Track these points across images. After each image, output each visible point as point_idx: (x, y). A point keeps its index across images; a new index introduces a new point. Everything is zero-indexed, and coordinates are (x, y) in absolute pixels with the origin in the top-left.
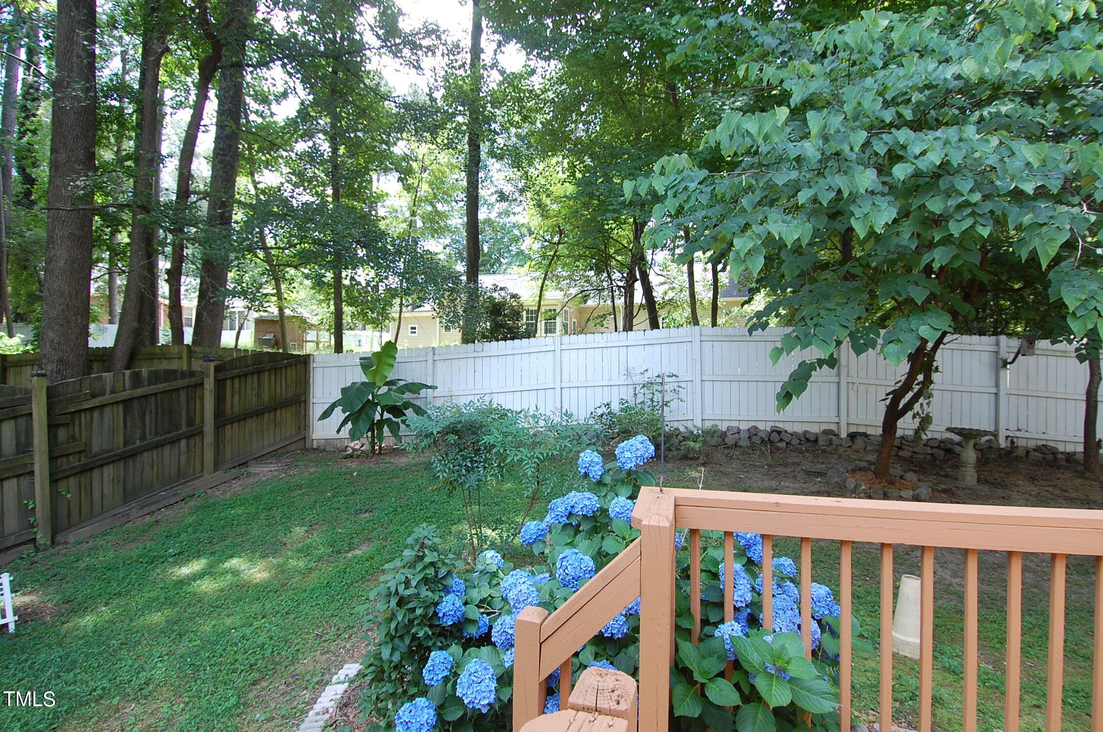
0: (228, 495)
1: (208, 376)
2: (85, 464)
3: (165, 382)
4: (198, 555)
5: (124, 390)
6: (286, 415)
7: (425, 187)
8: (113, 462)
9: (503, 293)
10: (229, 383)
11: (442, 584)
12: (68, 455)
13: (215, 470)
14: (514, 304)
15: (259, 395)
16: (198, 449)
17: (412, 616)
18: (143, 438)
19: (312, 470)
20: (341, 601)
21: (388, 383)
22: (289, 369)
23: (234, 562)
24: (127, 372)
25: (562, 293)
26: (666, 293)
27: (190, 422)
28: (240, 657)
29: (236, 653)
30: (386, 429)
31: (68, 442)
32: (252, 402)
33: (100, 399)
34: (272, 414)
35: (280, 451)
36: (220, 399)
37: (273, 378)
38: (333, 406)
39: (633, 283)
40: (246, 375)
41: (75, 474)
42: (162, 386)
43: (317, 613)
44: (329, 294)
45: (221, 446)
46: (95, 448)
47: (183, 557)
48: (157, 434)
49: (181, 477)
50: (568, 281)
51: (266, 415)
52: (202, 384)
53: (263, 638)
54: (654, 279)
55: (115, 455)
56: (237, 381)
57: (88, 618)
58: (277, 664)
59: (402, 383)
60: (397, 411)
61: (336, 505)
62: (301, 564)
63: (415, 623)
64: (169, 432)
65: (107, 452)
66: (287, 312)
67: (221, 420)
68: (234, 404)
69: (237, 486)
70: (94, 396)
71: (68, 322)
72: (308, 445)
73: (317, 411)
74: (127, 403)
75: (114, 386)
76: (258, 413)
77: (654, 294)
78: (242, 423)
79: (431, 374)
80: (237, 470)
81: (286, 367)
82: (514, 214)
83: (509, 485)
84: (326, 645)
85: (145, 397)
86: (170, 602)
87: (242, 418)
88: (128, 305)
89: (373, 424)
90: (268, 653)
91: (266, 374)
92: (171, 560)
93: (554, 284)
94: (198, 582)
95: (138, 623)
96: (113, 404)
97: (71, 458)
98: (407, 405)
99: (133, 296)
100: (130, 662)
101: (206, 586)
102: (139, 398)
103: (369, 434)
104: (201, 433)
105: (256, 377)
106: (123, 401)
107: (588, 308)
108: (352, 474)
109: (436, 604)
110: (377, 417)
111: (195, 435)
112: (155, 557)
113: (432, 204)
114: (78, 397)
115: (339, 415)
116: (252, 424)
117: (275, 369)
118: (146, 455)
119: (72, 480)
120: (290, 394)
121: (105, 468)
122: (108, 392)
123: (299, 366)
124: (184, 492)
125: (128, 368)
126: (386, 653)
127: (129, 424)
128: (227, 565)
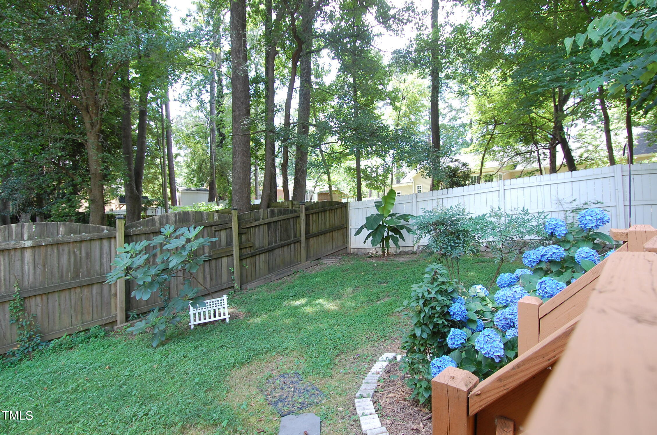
0: (313, 272)
1: (302, 213)
2: (254, 253)
3: (284, 215)
4: (303, 297)
5: (268, 218)
6: (337, 234)
7: (404, 108)
8: (264, 253)
9: (456, 163)
10: (311, 216)
11: (451, 297)
12: (246, 248)
13: (306, 261)
14: (465, 170)
15: (324, 223)
16: (299, 249)
17: (434, 311)
18: (276, 242)
19: (352, 262)
20: (378, 323)
21: (390, 215)
22: (338, 210)
23: (320, 301)
24: (269, 209)
25: (498, 163)
26: (582, 155)
27: (295, 236)
28: (328, 342)
29: (327, 340)
30: (390, 241)
31: (246, 242)
32: (322, 227)
33: (258, 222)
34: (331, 233)
35: (335, 254)
36: (307, 225)
37: (331, 214)
38: (362, 228)
39: (555, 146)
40: (318, 213)
41: (249, 257)
42: (283, 217)
43: (365, 327)
44: (354, 175)
45: (309, 250)
46: (257, 246)
47: (296, 297)
48: (281, 240)
49: (291, 263)
50: (502, 154)
51: (328, 234)
52: (299, 216)
53: (339, 335)
54: (572, 144)
55: (265, 250)
56: (314, 215)
57: (258, 319)
58: (347, 348)
59: (398, 215)
60: (396, 230)
61: (367, 279)
62: (353, 304)
63: (436, 316)
64: (286, 240)
65: (261, 248)
66: (333, 188)
67: (309, 236)
68: (314, 228)
69: (316, 268)
70: (256, 221)
71: (243, 192)
72: (349, 252)
73: (352, 232)
74: (269, 224)
75: (263, 216)
76: (324, 233)
77: (573, 154)
78: (317, 237)
79: (415, 210)
80: (316, 261)
81: (337, 209)
82: (460, 118)
83: (472, 273)
84: (372, 343)
85: (276, 221)
86: (293, 315)
87: (317, 235)
88: (266, 183)
89: (383, 238)
90: (343, 342)
91: (328, 212)
92: (291, 298)
93: (491, 157)
94: (305, 308)
95: (280, 322)
96: (263, 224)
97: (247, 249)
98: (402, 227)
99: (268, 178)
100: (278, 338)
101: (308, 310)
102: (273, 222)
103: (381, 244)
104: (300, 241)
105: (323, 213)
106: (267, 223)
107: (517, 172)
108: (373, 265)
109: (448, 307)
110: (385, 234)
111: (297, 242)
112: (284, 296)
113: (408, 117)
114: (250, 221)
115: (366, 232)
116: (322, 238)
117: (332, 210)
118: (277, 250)
119: (248, 260)
120: (339, 224)
121: (261, 255)
122: (261, 219)
123: (343, 208)
124: (294, 270)
125: (268, 208)
126: (418, 333)
127: (270, 235)
128: (317, 301)
